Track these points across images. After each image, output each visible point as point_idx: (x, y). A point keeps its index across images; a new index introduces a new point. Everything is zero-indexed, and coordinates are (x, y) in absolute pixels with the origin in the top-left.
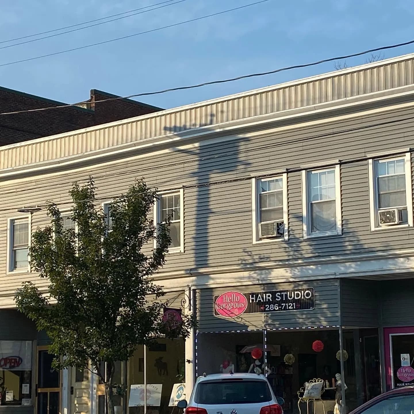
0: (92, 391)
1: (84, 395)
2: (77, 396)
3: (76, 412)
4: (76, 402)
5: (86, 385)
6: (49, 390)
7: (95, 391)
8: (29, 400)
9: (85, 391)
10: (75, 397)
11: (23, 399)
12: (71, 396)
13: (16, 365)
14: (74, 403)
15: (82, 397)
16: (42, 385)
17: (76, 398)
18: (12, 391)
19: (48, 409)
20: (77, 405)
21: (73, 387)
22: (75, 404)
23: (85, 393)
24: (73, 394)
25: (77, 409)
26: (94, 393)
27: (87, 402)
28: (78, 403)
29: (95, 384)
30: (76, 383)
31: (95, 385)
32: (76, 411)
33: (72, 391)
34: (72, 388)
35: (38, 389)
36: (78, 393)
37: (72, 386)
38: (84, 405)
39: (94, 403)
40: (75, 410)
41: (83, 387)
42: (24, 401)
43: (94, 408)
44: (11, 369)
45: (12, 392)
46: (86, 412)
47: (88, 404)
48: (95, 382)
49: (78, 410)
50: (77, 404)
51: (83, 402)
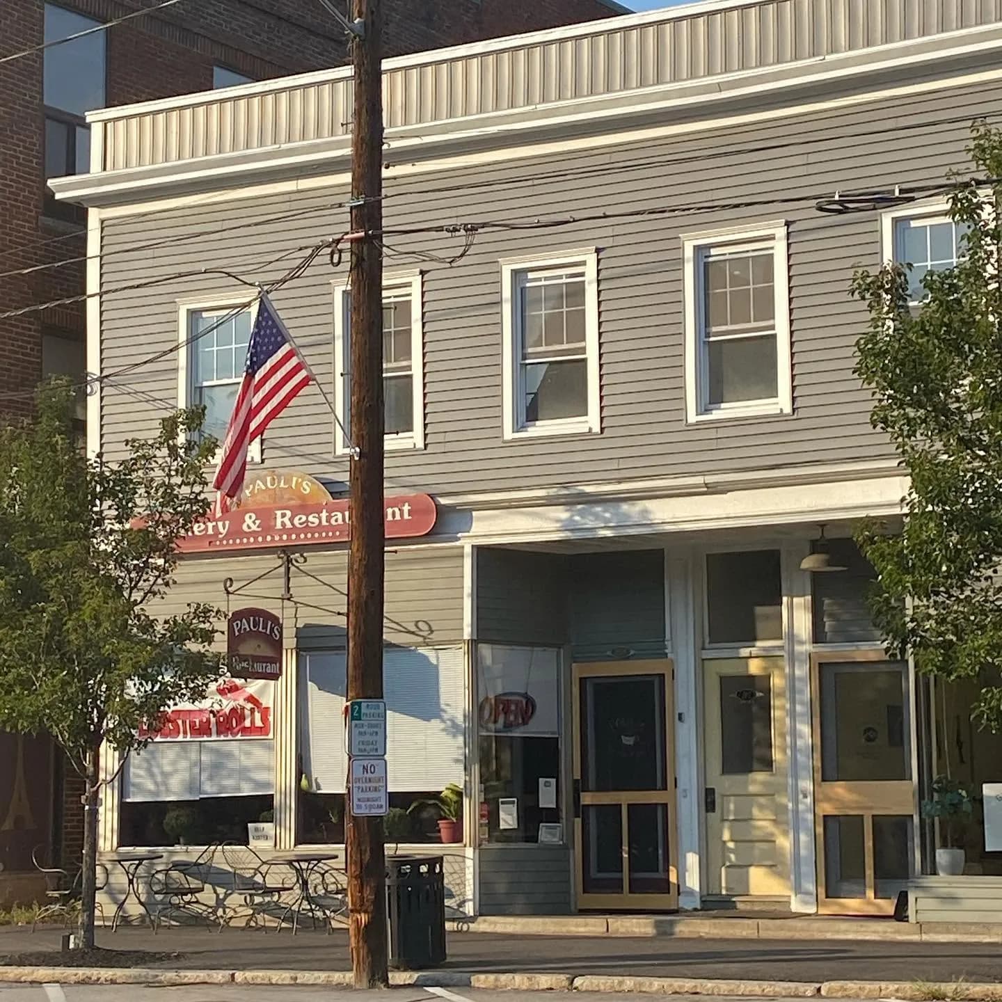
0: (796, 802)
1: (756, 812)
2: (732, 817)
3: (728, 867)
4: (726, 836)
5: (764, 784)
6: (625, 798)
7: (809, 800)
8: (555, 828)
9: (762, 800)
10: (723, 820)
11: (541, 824)
12: (706, 818)
13: (520, 721)
14: (721, 837)
15: (751, 819)
16: (592, 782)
17: (727, 824)
18: (515, 799)
19: (625, 855)
20: (731, 845)
21: (713, 790)
22: (724, 842)
23: (761, 807)
24: (713, 810)
25: (732, 856)
26: (801, 807)
27: (772, 834)
28: (736, 838)
29: (804, 779)
30: (723, 777)
31: (807, 785)
32: (728, 864)
33: (709, 801)
34: (710, 793)
35: (582, 794)
36: (732, 807)
37: (708, 787)
38: (757, 844)
39: (803, 838)
40: (725, 858)
41: (752, 789)
42: (544, 829)
43: (803, 852)
44: (506, 732)
45: (513, 802)
46: (771, 866)
47: (774, 842)
48: (802, 773)
49: (737, 858)
50: (732, 840)
51: (757, 834)
